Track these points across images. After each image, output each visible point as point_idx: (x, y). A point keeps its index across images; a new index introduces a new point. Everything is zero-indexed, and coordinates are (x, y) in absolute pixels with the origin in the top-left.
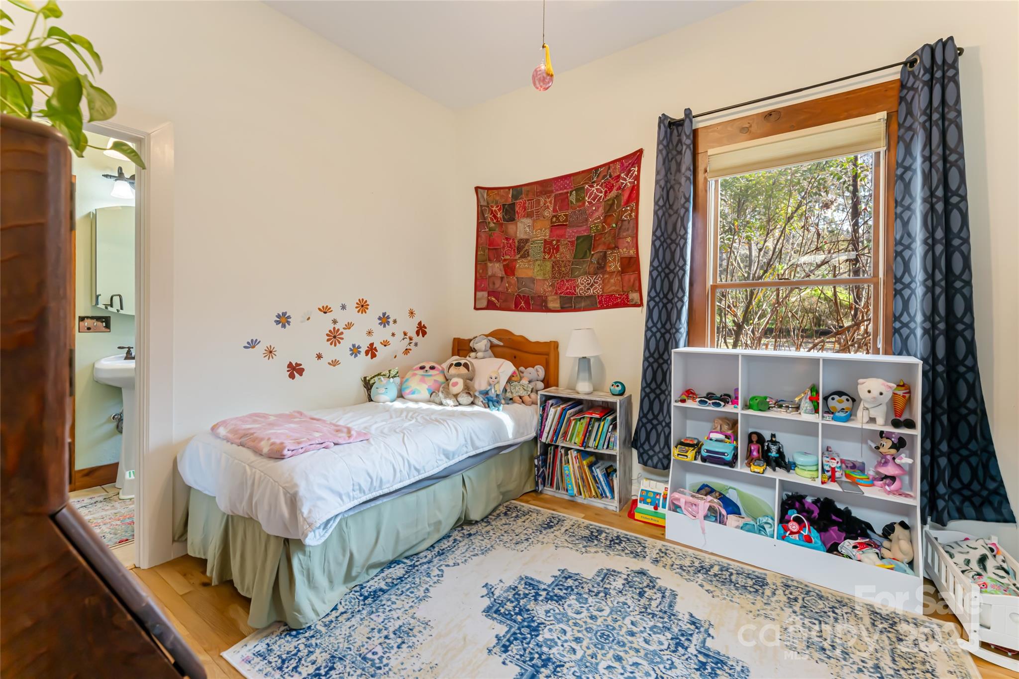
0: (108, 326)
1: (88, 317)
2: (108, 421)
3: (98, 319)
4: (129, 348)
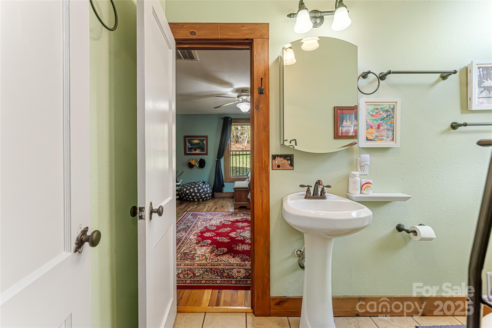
0: (292, 165)
1: (278, 156)
2: (293, 255)
3: (285, 157)
4: (309, 187)
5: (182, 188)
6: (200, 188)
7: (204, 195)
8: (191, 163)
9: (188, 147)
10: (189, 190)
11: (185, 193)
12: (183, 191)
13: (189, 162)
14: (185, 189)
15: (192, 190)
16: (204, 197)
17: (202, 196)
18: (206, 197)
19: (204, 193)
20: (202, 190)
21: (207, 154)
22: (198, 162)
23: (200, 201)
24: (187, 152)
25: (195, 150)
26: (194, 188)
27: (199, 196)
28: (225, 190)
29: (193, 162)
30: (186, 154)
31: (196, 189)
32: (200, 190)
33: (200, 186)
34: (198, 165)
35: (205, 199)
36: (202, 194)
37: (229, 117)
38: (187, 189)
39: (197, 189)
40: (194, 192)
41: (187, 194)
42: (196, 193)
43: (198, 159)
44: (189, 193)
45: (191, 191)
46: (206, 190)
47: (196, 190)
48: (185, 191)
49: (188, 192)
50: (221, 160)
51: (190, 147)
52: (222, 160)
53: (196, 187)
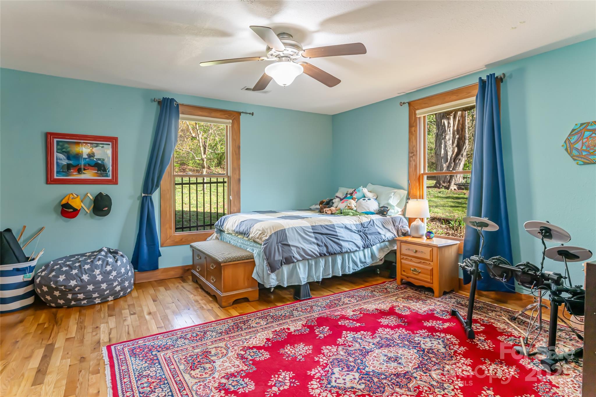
5: (51, 276)
6: (109, 268)
7: (118, 285)
8: (70, 203)
9: (57, 162)
10: (78, 277)
11: (63, 287)
12: (56, 282)
13: (64, 202)
14: (62, 278)
15: (85, 277)
16: (118, 288)
17: (116, 287)
18: (123, 289)
19: (119, 279)
20: (114, 273)
21: (114, 181)
22: (87, 201)
23: (108, 301)
24: (55, 177)
25: (79, 171)
26: (92, 270)
27: (106, 290)
28: (163, 263)
29: (76, 204)
30: (50, 180)
31: (97, 272)
32: (110, 272)
33: (107, 264)
34: (88, 209)
35: (122, 293)
36: (115, 284)
37: (172, 100)
38: (70, 277)
39: (103, 273)
40: (93, 280)
41: (71, 290)
42: (97, 284)
43: (89, 195)
44: (76, 286)
45: (82, 280)
46: (123, 270)
47: (98, 275)
48: (64, 284)
49: (73, 283)
50: (152, 196)
51: (65, 162)
52: (155, 196)
53: (97, 267)
